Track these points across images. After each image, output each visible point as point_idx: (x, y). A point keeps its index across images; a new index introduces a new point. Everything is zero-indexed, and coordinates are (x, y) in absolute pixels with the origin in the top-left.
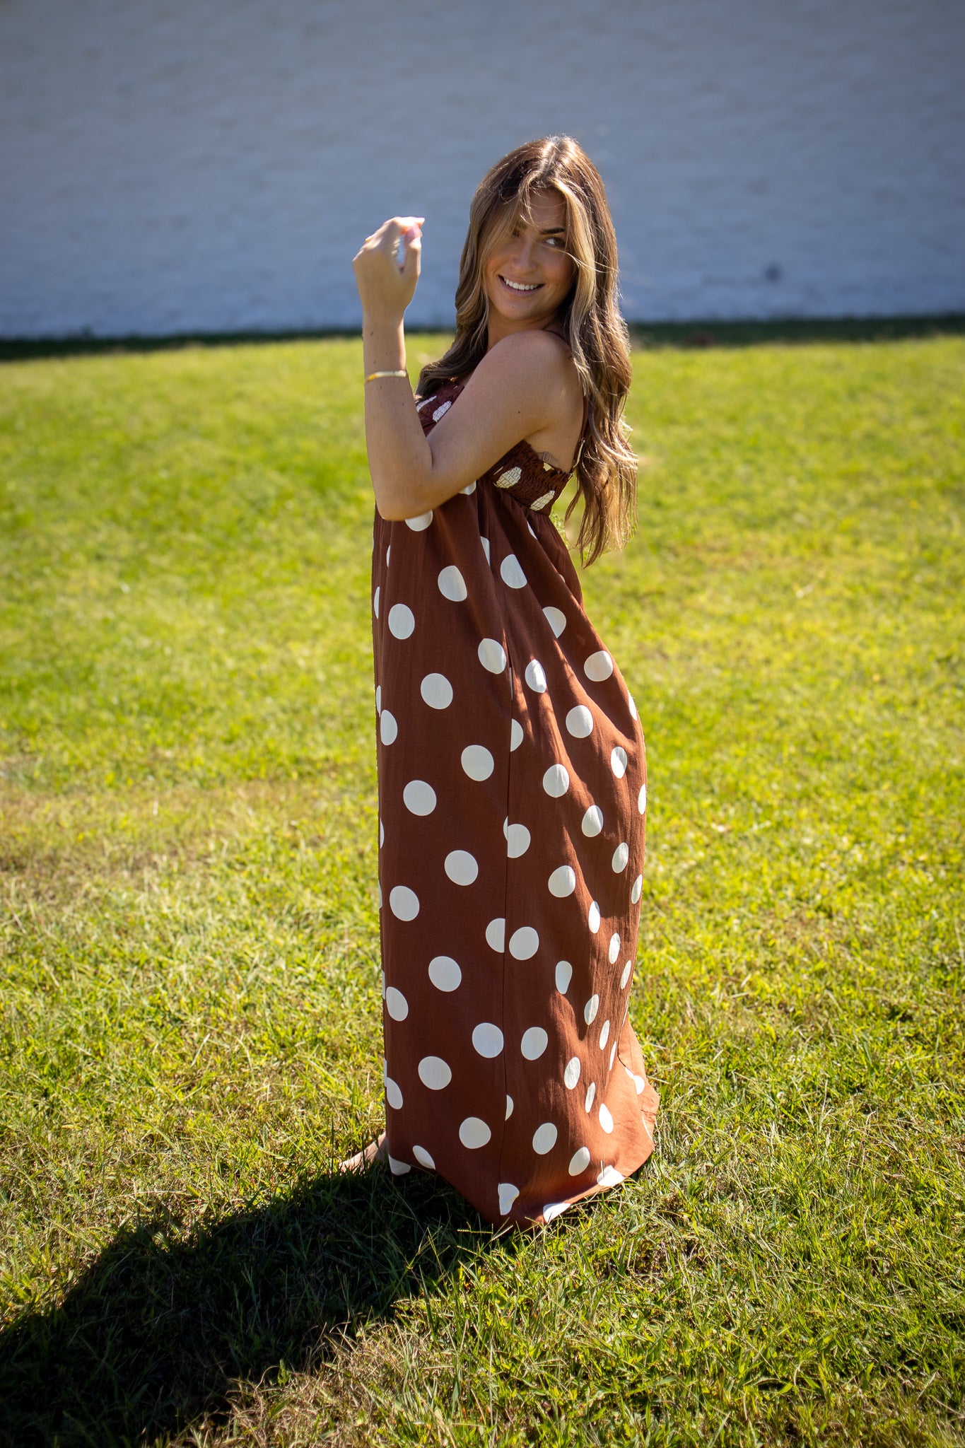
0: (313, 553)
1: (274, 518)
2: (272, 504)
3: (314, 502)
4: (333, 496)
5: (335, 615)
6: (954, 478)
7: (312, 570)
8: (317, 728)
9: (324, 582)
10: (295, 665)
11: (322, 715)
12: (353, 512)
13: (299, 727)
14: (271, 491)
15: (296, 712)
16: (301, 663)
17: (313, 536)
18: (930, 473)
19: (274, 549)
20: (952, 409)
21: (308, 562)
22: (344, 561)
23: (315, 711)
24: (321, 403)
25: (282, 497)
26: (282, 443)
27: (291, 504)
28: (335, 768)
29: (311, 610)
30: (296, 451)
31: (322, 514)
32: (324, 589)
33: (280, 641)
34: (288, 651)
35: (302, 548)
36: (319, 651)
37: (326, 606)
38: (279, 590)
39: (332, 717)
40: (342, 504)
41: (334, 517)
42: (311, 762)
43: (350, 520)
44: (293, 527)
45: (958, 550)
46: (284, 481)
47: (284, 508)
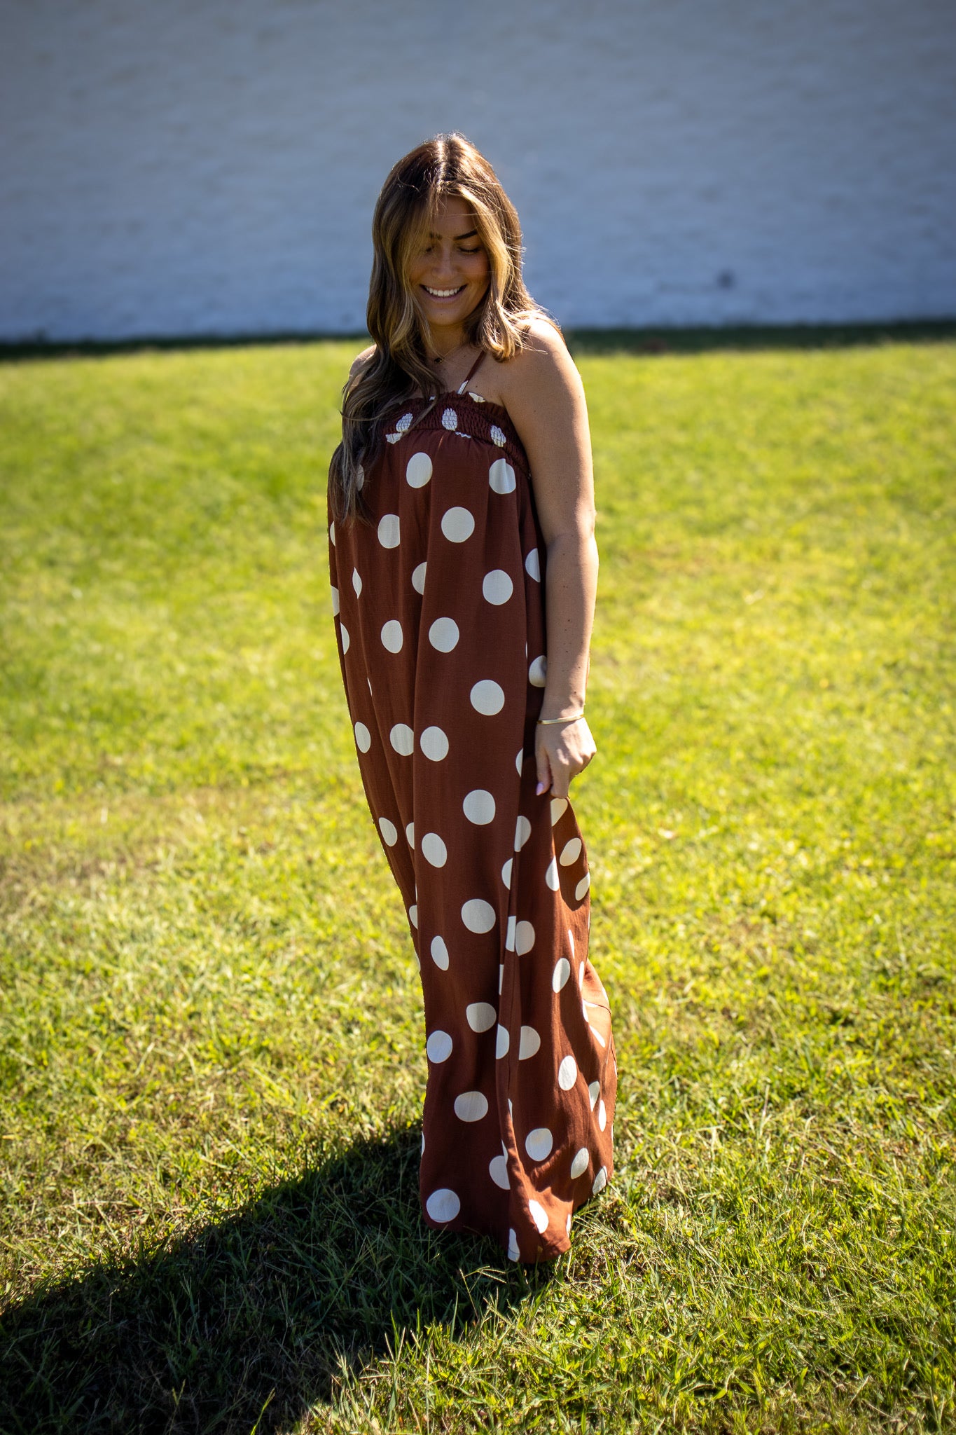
0: (266, 559)
1: (226, 523)
2: (225, 511)
3: (268, 508)
4: (286, 502)
5: (287, 621)
6: (905, 484)
7: (265, 576)
8: (268, 734)
9: (277, 588)
10: (246, 671)
11: (273, 721)
12: (305, 518)
13: (249, 733)
14: (224, 497)
15: (247, 718)
16: (253, 669)
17: (266, 542)
18: (879, 479)
19: (227, 555)
20: (901, 417)
21: (261, 568)
22: (297, 566)
23: (266, 718)
24: (276, 408)
25: (236, 502)
26: (236, 448)
27: (245, 510)
28: (285, 774)
29: (263, 616)
30: (250, 456)
31: (276, 520)
32: (278, 595)
33: (232, 647)
34: (240, 657)
35: (256, 554)
36: (271, 657)
37: (278, 612)
38: (232, 597)
39: (283, 723)
40: (295, 510)
41: (288, 521)
42: (262, 769)
43: (302, 526)
44: (246, 533)
45: (906, 557)
46: (237, 487)
47: (237, 514)
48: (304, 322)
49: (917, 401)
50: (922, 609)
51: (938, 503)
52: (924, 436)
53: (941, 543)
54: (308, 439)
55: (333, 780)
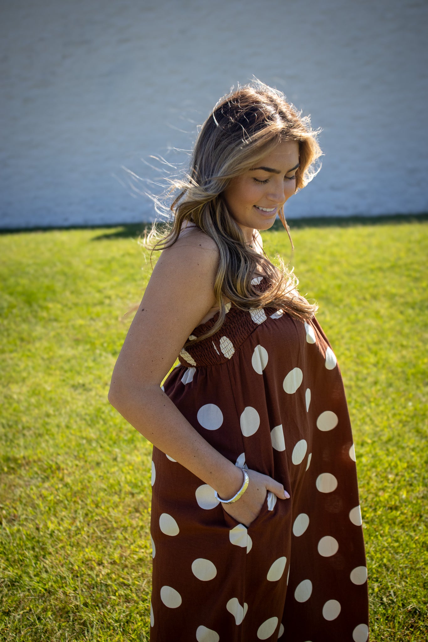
0: (25, 335)
1: (6, 318)
2: (6, 310)
3: (26, 310)
4: (35, 307)
5: (34, 368)
6: (325, 292)
7: (24, 344)
8: (21, 435)
9: (29, 350)
10: (11, 397)
11: (24, 428)
12: (45, 314)
13: (10, 436)
14: (5, 305)
15: (10, 427)
16: (15, 396)
17: (25, 326)
18: (312, 290)
19: (6, 333)
20: (318, 260)
21: (22, 340)
22: (40, 339)
23: (20, 427)
24: (31, 262)
25: (11, 307)
26: (12, 281)
27: (15, 311)
28: (28, 463)
29: (22, 366)
30: (18, 284)
31: (30, 315)
32: (29, 354)
33: (5, 384)
34: (9, 389)
35: (19, 333)
36: (25, 389)
37: (30, 364)
38: (7, 356)
39: (29, 429)
40: (39, 310)
41: (36, 317)
42: (15, 460)
43: (43, 318)
44: (15, 323)
45: (331, 327)
46: (11, 299)
47: (11, 313)
48: (45, 222)
49: (324, 253)
50: (343, 354)
51: (341, 300)
52: (329, 269)
53: (345, 320)
54: (46, 276)
55: (54, 467)
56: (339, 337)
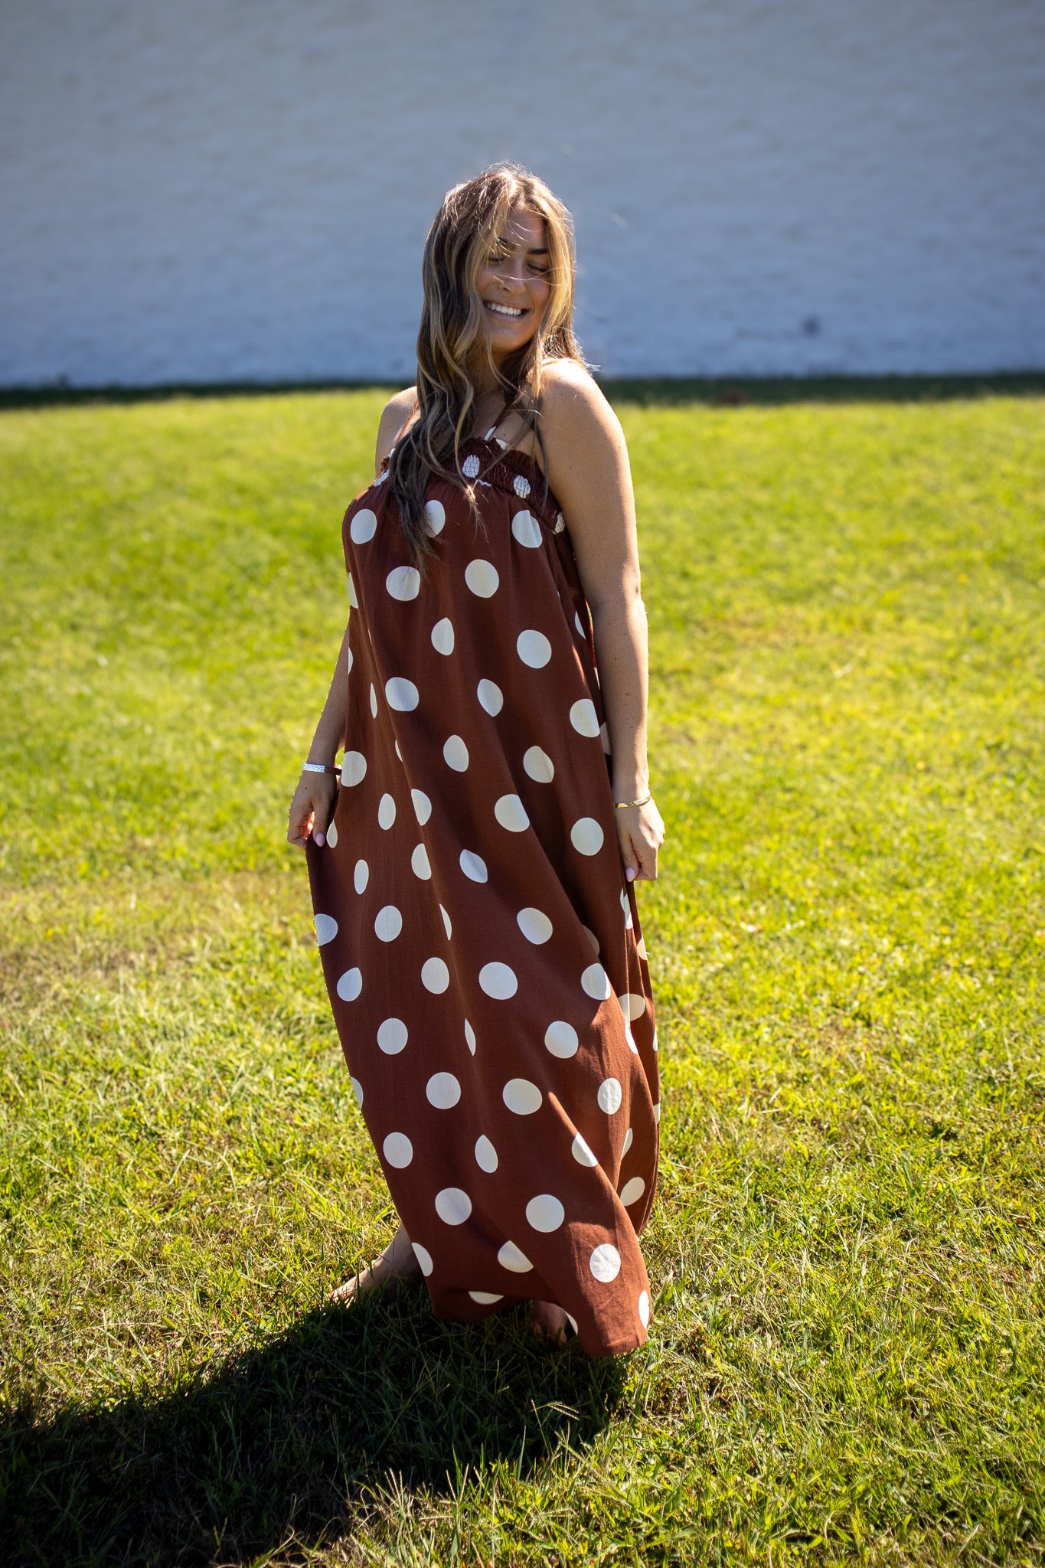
0: (309, 625)
1: (266, 586)
2: (265, 570)
3: (311, 569)
6: (1007, 550)
7: (307, 643)
9: (320, 656)
10: (287, 746)
14: (264, 557)
17: (308, 606)
18: (980, 544)
19: (266, 619)
20: (1004, 476)
21: (303, 634)
24: (320, 461)
25: (276, 562)
26: (277, 504)
27: (286, 571)
29: (306, 687)
30: (291, 513)
31: (319, 582)
32: (321, 663)
33: (271, 719)
34: (281, 731)
35: (297, 619)
38: (272, 665)
44: (287, 596)
45: (1010, 628)
46: (277, 546)
47: (278, 575)
48: (350, 368)
49: (1022, 459)
50: (1027, 686)
52: (1029, 497)
56: (1026, 650)
